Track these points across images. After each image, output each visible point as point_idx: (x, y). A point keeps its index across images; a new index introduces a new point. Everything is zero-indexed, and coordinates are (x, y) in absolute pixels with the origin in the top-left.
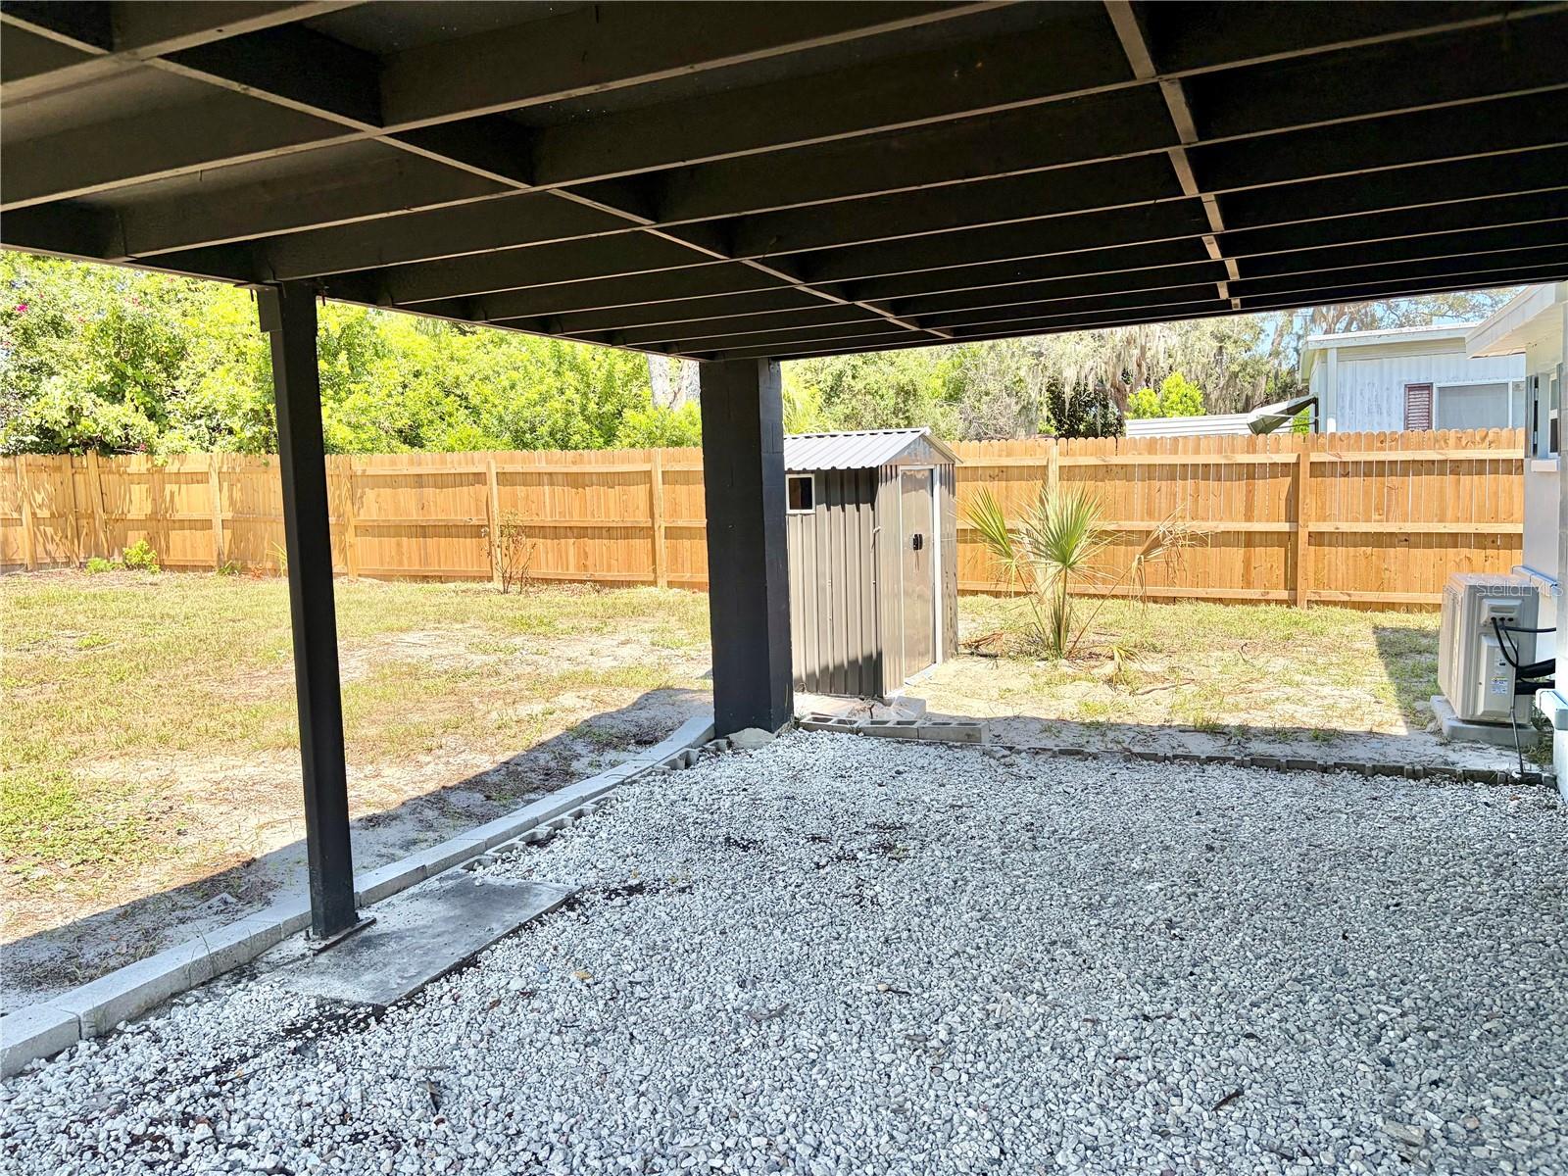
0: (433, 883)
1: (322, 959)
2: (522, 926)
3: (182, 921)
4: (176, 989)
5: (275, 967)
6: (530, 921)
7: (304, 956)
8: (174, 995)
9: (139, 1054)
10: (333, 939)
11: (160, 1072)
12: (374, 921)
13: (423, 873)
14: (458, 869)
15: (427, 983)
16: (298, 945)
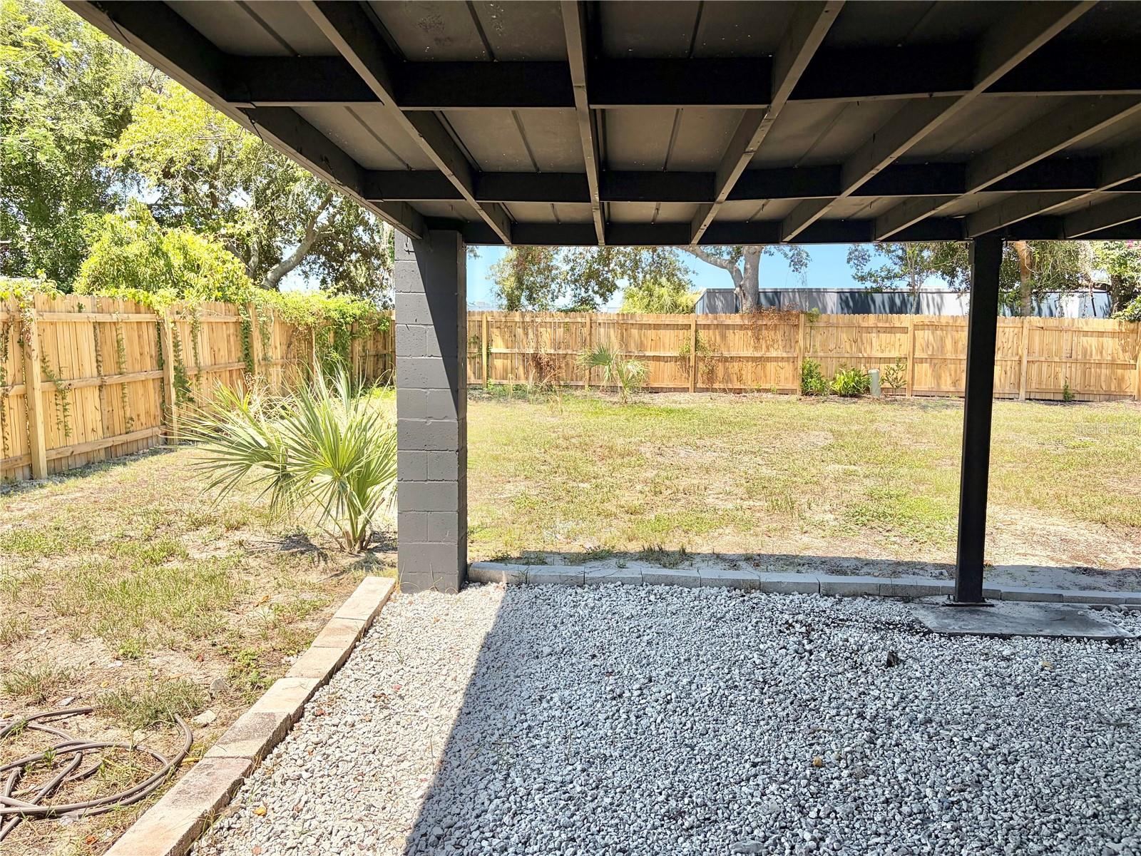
0: (1058, 606)
1: (943, 609)
2: (1062, 637)
3: (914, 574)
4: (870, 592)
5: (922, 602)
6: (1072, 637)
7: (937, 604)
8: (866, 594)
9: (826, 603)
10: (960, 603)
11: (823, 611)
12: (992, 606)
13: (1060, 598)
14: (1086, 606)
15: (967, 634)
16: (942, 599)
